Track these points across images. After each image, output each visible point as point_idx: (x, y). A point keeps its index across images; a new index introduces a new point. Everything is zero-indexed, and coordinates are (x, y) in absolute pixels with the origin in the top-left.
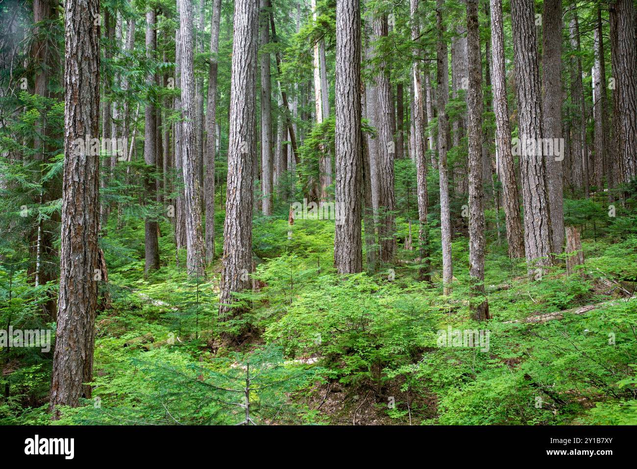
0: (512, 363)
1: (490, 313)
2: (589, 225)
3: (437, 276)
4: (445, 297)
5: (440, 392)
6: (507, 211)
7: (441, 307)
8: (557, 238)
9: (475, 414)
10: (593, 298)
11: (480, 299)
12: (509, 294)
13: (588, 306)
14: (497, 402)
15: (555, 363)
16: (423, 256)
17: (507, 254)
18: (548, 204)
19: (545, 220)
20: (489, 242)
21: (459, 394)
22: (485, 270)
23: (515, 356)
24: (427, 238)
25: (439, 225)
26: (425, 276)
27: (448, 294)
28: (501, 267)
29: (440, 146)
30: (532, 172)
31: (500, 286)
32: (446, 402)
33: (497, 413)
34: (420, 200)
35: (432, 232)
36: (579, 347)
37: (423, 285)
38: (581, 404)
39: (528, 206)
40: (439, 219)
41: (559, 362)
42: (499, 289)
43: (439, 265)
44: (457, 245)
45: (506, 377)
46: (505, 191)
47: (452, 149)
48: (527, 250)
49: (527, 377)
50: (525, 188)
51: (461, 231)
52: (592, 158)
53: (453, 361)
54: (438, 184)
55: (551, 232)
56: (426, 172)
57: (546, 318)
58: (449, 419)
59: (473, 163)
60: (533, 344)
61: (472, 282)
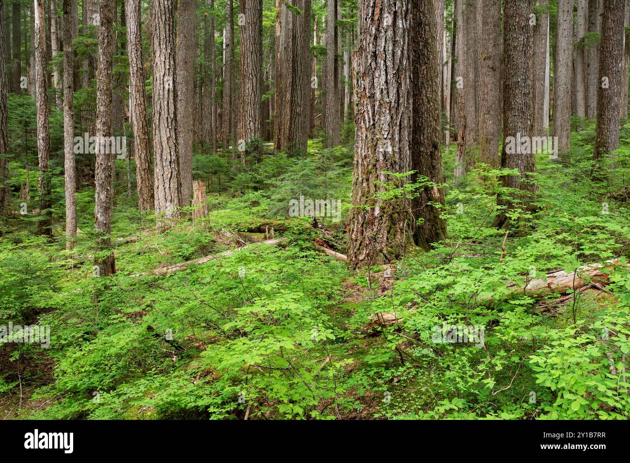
0: (136, 316)
1: (116, 267)
2: (215, 179)
3: (59, 229)
4: (67, 252)
5: (59, 355)
6: (138, 162)
7: (63, 263)
8: (185, 191)
9: (96, 372)
10: (215, 249)
11: (106, 253)
12: (137, 247)
13: (210, 257)
14: (119, 356)
15: (175, 313)
16: (43, 208)
17: (137, 206)
18: (178, 157)
19: (175, 173)
20: (118, 193)
21: (78, 354)
22: (114, 223)
23: (137, 309)
24: (48, 187)
25: (62, 173)
26: (45, 229)
27: (71, 249)
28: (130, 219)
29: (66, 85)
30: (164, 124)
31: (129, 239)
32: (64, 365)
33: (119, 368)
34: (41, 144)
35: (55, 180)
36: (198, 295)
37: (43, 239)
38: (198, 348)
39: (159, 158)
40: (63, 167)
41: (179, 312)
42: (127, 242)
43: (62, 217)
44: (83, 196)
45: (127, 331)
46: (137, 141)
47: (81, 90)
48: (156, 203)
49: (150, 328)
50: (156, 140)
51: (88, 180)
52: (220, 115)
53: (74, 320)
54: (63, 127)
55: (180, 185)
56: (48, 112)
57: (172, 269)
58: (66, 383)
59: (102, 109)
60: (157, 296)
61: (98, 235)
